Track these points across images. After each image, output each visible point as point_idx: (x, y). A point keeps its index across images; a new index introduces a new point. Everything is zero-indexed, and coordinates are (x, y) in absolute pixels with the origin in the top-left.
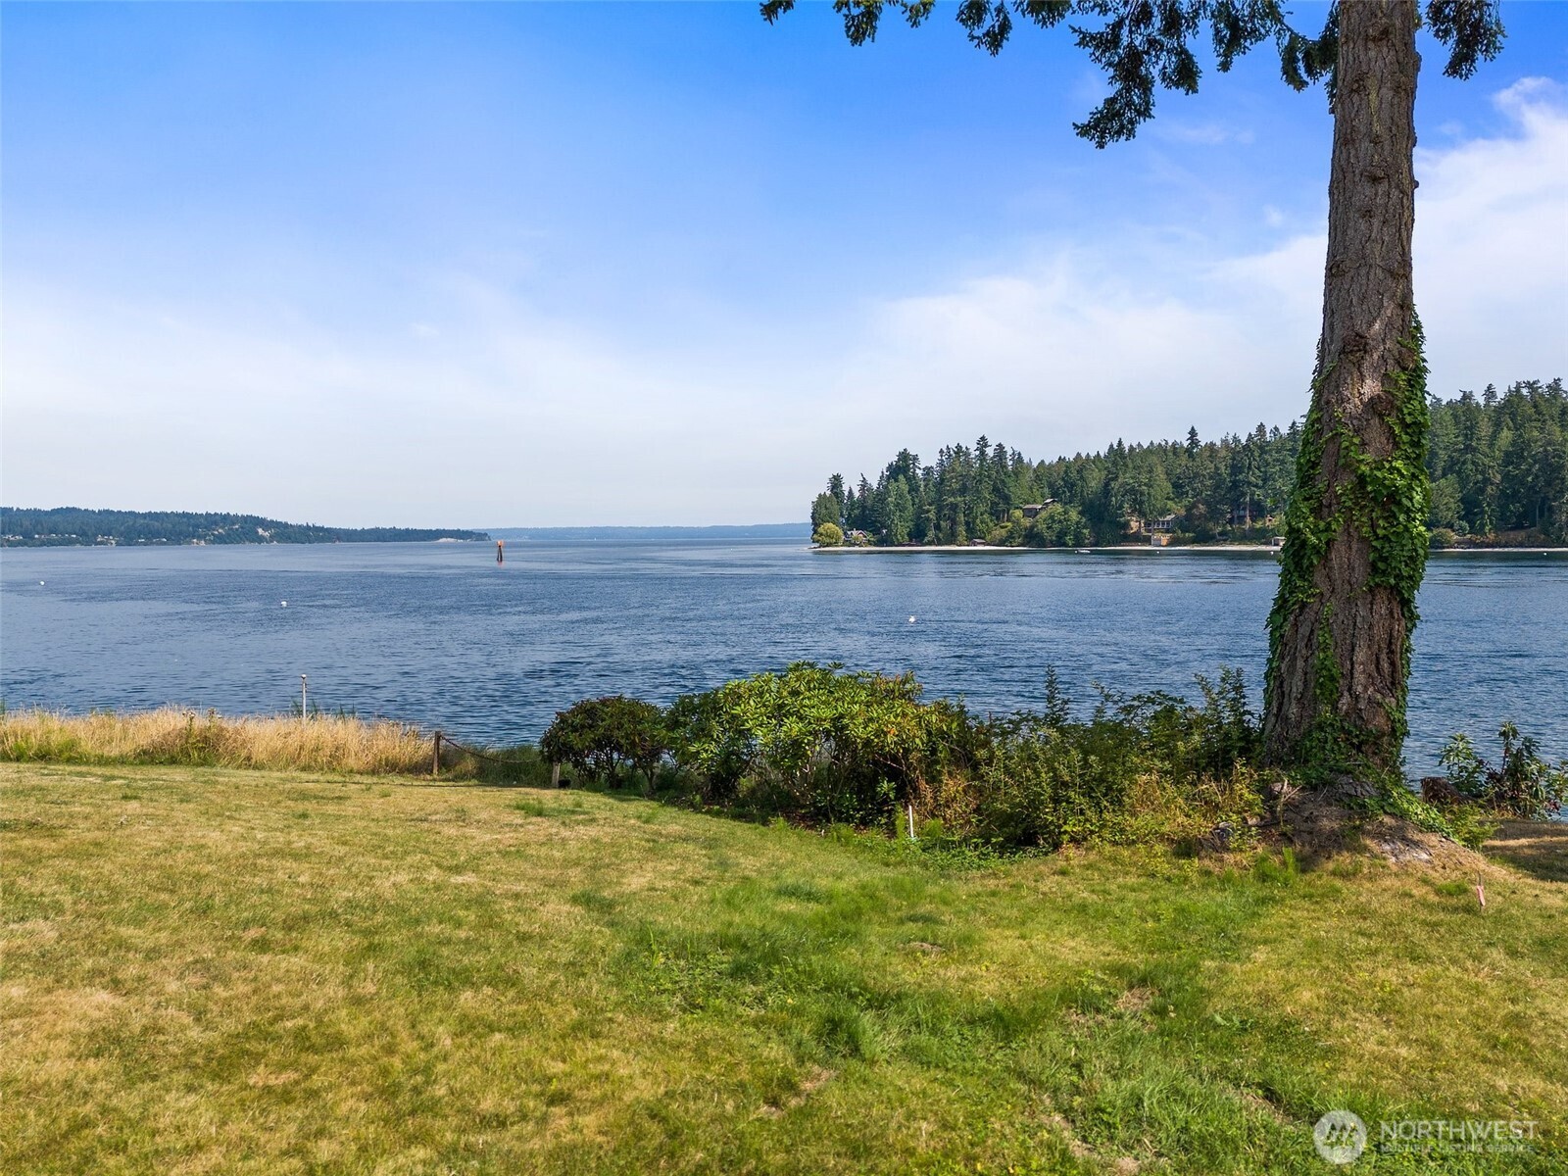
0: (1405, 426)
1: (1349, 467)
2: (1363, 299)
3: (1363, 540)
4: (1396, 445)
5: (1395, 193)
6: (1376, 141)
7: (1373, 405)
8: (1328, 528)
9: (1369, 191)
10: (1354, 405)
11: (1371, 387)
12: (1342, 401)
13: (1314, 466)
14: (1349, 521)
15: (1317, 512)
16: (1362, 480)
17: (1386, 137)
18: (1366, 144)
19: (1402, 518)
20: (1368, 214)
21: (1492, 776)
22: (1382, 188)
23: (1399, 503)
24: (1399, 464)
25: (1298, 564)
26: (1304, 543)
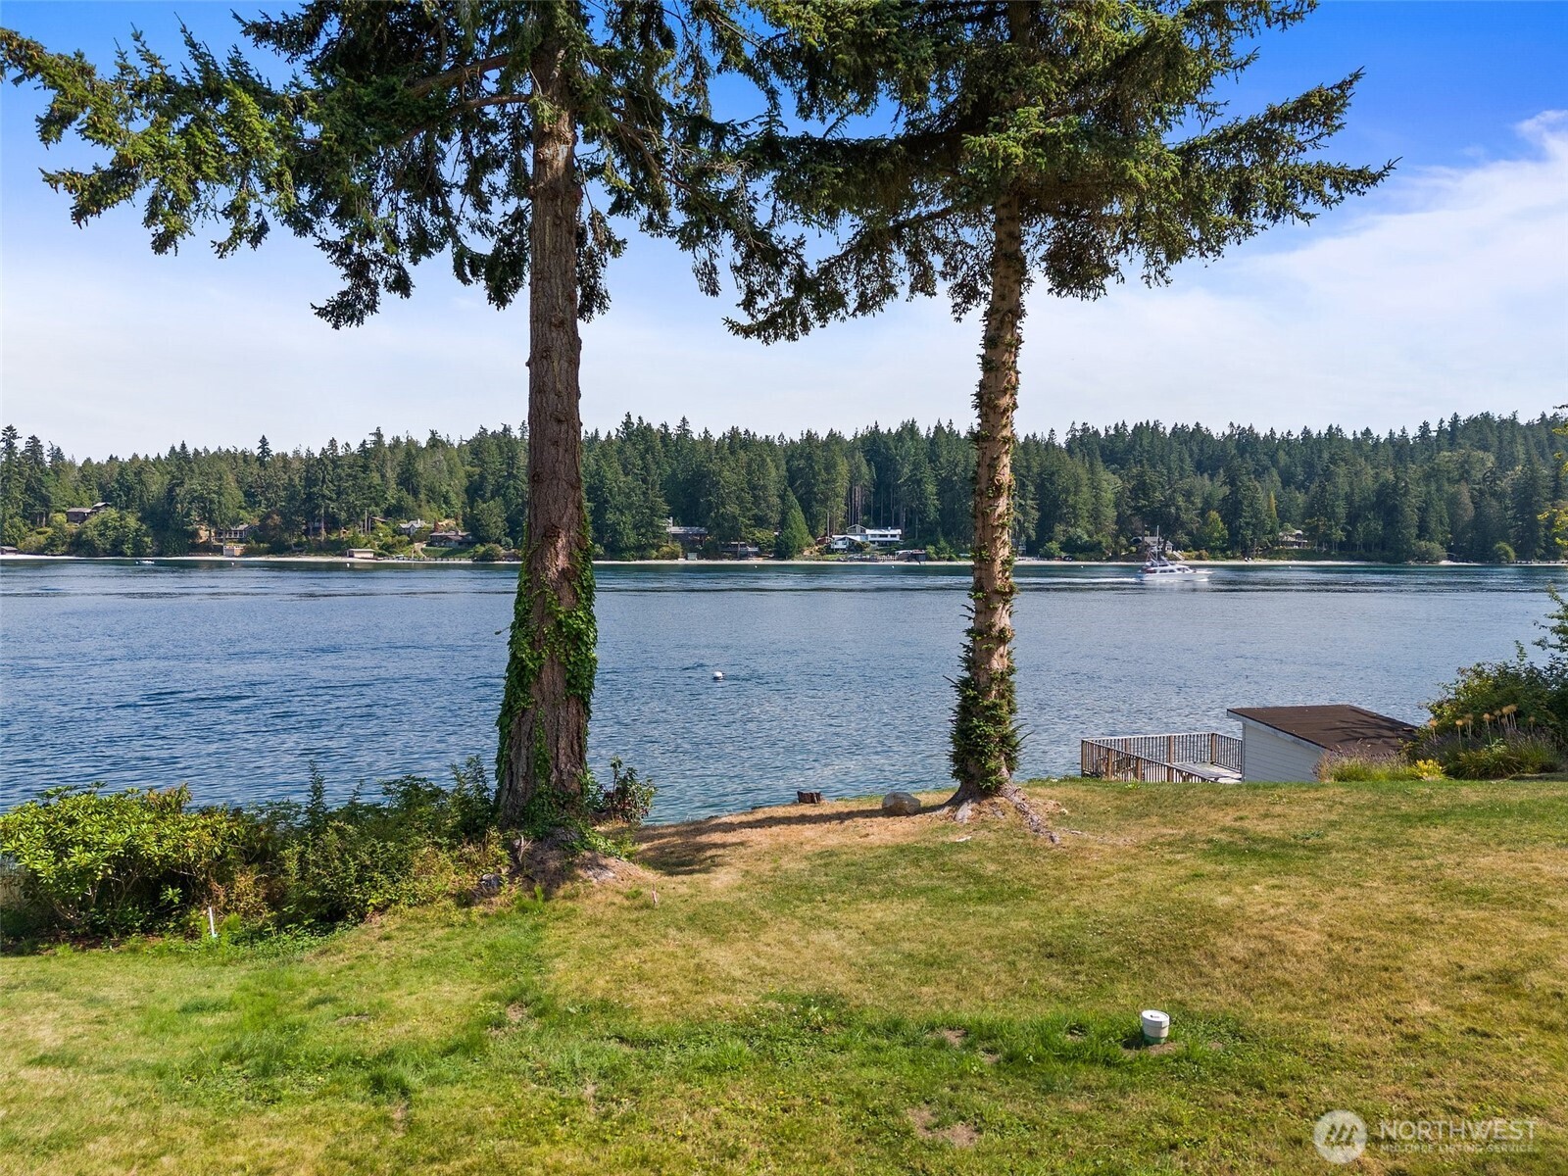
0: (583, 587)
1: (552, 615)
2: (555, 501)
3: (561, 664)
4: (578, 600)
5: (571, 432)
6: (558, 395)
7: (563, 573)
8: (540, 657)
9: (556, 428)
10: (553, 573)
11: (562, 562)
12: (545, 569)
13: (528, 612)
14: (553, 651)
15: (532, 645)
16: (559, 624)
17: (564, 393)
18: (552, 396)
19: (583, 649)
20: (556, 443)
21: (607, 795)
22: (564, 427)
23: (581, 639)
24: (580, 613)
25: (520, 681)
26: (524, 668)
